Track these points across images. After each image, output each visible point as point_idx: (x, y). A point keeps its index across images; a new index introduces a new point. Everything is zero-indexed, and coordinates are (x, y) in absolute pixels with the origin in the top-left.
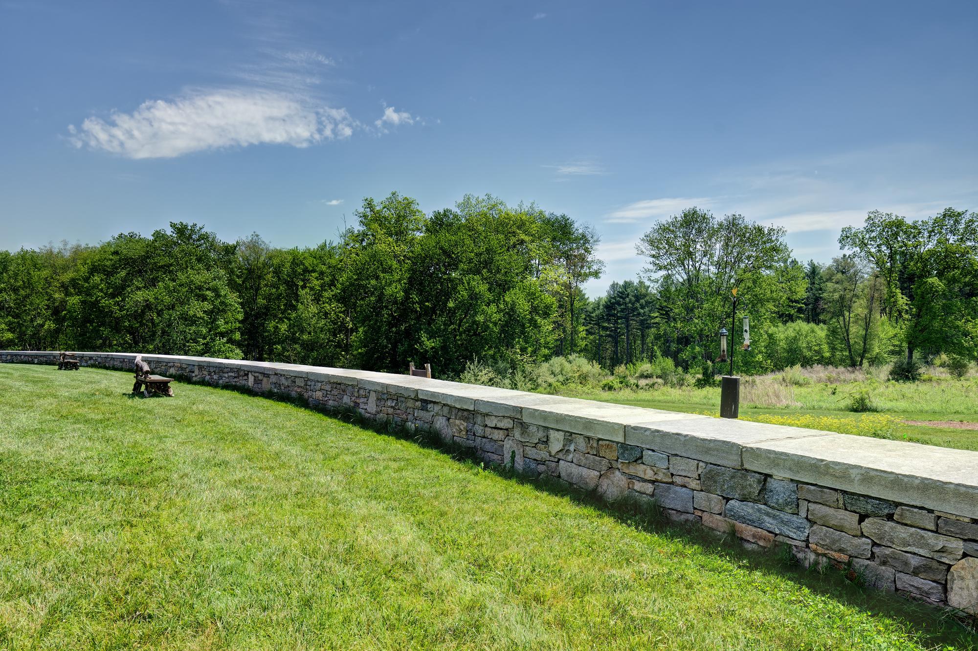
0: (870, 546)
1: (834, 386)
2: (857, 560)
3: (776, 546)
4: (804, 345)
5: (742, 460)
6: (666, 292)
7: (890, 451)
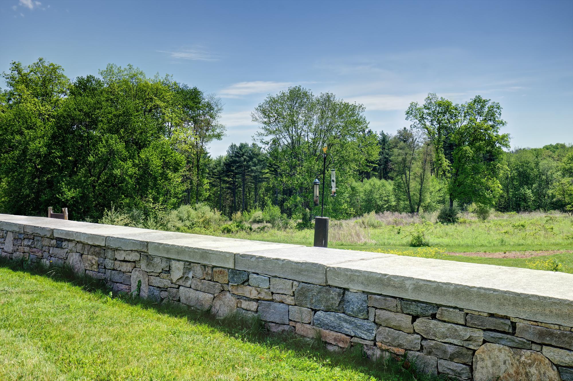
0: (420, 341)
1: (399, 227)
2: (411, 352)
3: (352, 346)
4: (378, 197)
5: (326, 278)
6: (274, 154)
7: (434, 266)
